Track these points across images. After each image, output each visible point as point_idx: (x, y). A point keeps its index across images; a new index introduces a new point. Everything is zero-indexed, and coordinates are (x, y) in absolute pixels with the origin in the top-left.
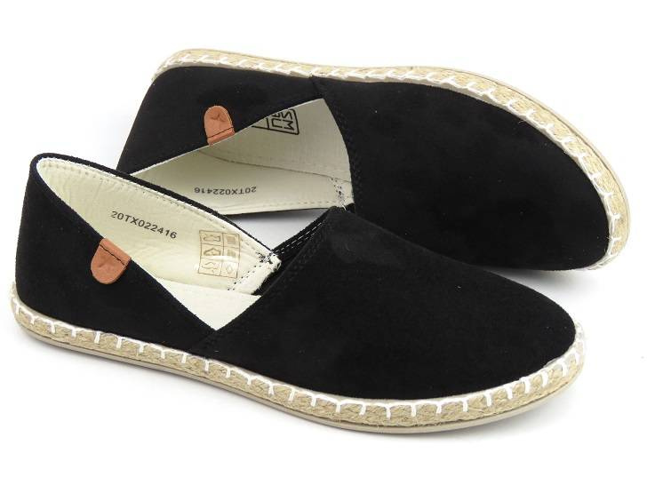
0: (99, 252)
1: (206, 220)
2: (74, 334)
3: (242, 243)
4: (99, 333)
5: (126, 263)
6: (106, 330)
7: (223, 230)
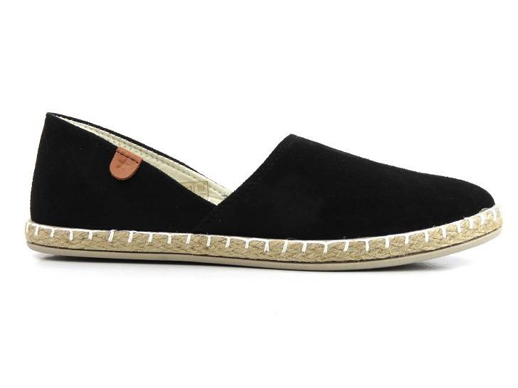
0: (116, 155)
1: (180, 173)
2: (90, 237)
3: (210, 189)
4: (112, 231)
5: (139, 162)
6: (119, 228)
7: (195, 180)
